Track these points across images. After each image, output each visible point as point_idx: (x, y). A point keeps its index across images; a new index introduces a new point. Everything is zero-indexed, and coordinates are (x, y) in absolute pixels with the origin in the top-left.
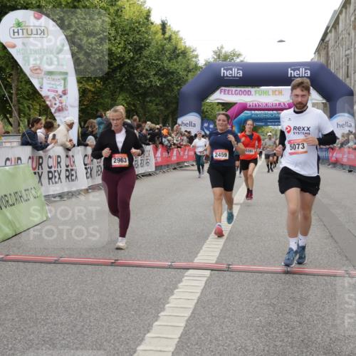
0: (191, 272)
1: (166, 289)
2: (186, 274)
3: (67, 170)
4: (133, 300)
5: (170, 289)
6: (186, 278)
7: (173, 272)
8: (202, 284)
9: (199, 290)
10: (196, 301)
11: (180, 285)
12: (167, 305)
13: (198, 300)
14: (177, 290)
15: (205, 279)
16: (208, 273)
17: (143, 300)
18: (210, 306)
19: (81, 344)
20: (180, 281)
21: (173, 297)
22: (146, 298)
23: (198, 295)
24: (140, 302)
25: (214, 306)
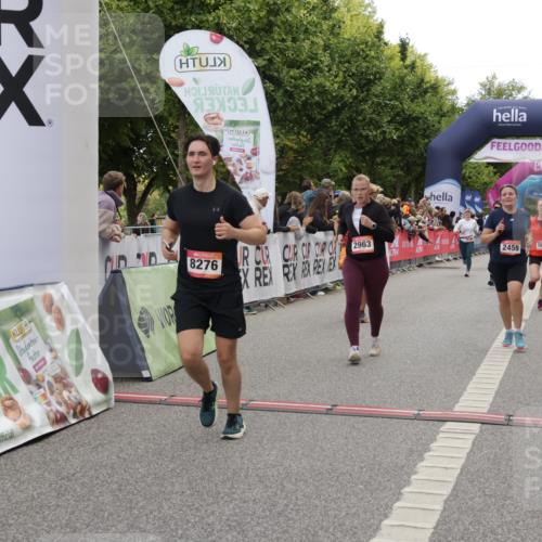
0: (449, 425)
1: (411, 452)
2: (441, 430)
3: (257, 269)
4: (362, 468)
5: (419, 451)
6: (441, 435)
7: (421, 425)
8: (468, 445)
9: (463, 455)
10: (458, 471)
11: (433, 445)
12: (413, 477)
13: (462, 470)
14: (428, 454)
15: (474, 436)
16: (476, 427)
17: (377, 467)
18: (482, 480)
19: (284, 532)
20: (433, 440)
21: (422, 464)
22: (380, 465)
23: (463, 461)
24: (371, 470)
25: (487, 480)
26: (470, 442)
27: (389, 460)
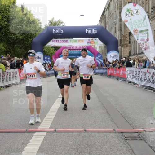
0: (36, 133)
1: (23, 143)
2: (33, 135)
4: (5, 150)
5: (25, 144)
6: (33, 137)
7: (27, 134)
8: (42, 140)
9: (40, 143)
10: (38, 149)
11: (30, 141)
12: (23, 152)
13: (39, 148)
14: (29, 144)
15: (43, 137)
16: (45, 134)
17: (11, 150)
18: (46, 151)
20: (31, 139)
21: (26, 147)
22: (12, 149)
23: (40, 145)
24: (9, 151)
25: (47, 151)
26: (43, 139)
27: (15, 147)
